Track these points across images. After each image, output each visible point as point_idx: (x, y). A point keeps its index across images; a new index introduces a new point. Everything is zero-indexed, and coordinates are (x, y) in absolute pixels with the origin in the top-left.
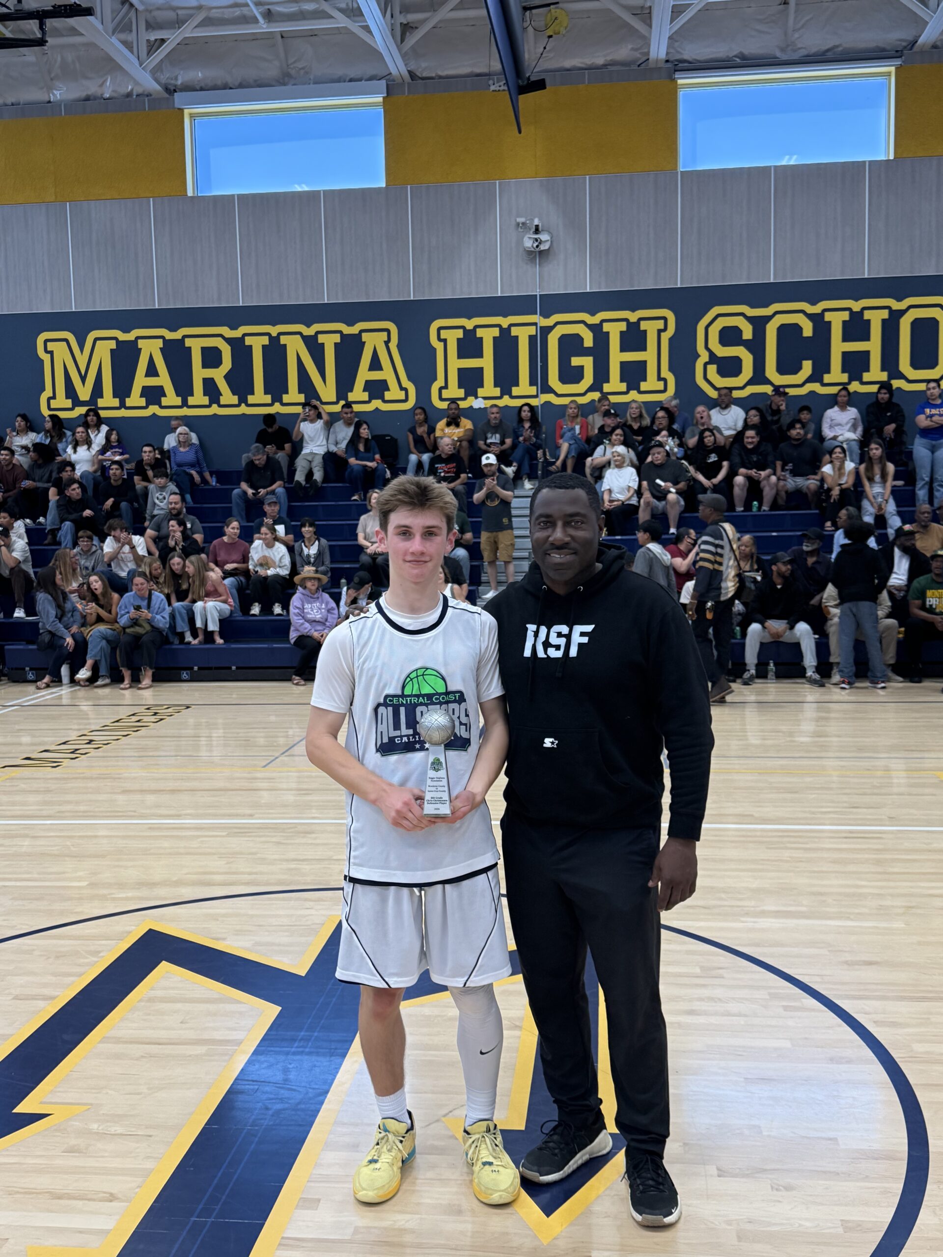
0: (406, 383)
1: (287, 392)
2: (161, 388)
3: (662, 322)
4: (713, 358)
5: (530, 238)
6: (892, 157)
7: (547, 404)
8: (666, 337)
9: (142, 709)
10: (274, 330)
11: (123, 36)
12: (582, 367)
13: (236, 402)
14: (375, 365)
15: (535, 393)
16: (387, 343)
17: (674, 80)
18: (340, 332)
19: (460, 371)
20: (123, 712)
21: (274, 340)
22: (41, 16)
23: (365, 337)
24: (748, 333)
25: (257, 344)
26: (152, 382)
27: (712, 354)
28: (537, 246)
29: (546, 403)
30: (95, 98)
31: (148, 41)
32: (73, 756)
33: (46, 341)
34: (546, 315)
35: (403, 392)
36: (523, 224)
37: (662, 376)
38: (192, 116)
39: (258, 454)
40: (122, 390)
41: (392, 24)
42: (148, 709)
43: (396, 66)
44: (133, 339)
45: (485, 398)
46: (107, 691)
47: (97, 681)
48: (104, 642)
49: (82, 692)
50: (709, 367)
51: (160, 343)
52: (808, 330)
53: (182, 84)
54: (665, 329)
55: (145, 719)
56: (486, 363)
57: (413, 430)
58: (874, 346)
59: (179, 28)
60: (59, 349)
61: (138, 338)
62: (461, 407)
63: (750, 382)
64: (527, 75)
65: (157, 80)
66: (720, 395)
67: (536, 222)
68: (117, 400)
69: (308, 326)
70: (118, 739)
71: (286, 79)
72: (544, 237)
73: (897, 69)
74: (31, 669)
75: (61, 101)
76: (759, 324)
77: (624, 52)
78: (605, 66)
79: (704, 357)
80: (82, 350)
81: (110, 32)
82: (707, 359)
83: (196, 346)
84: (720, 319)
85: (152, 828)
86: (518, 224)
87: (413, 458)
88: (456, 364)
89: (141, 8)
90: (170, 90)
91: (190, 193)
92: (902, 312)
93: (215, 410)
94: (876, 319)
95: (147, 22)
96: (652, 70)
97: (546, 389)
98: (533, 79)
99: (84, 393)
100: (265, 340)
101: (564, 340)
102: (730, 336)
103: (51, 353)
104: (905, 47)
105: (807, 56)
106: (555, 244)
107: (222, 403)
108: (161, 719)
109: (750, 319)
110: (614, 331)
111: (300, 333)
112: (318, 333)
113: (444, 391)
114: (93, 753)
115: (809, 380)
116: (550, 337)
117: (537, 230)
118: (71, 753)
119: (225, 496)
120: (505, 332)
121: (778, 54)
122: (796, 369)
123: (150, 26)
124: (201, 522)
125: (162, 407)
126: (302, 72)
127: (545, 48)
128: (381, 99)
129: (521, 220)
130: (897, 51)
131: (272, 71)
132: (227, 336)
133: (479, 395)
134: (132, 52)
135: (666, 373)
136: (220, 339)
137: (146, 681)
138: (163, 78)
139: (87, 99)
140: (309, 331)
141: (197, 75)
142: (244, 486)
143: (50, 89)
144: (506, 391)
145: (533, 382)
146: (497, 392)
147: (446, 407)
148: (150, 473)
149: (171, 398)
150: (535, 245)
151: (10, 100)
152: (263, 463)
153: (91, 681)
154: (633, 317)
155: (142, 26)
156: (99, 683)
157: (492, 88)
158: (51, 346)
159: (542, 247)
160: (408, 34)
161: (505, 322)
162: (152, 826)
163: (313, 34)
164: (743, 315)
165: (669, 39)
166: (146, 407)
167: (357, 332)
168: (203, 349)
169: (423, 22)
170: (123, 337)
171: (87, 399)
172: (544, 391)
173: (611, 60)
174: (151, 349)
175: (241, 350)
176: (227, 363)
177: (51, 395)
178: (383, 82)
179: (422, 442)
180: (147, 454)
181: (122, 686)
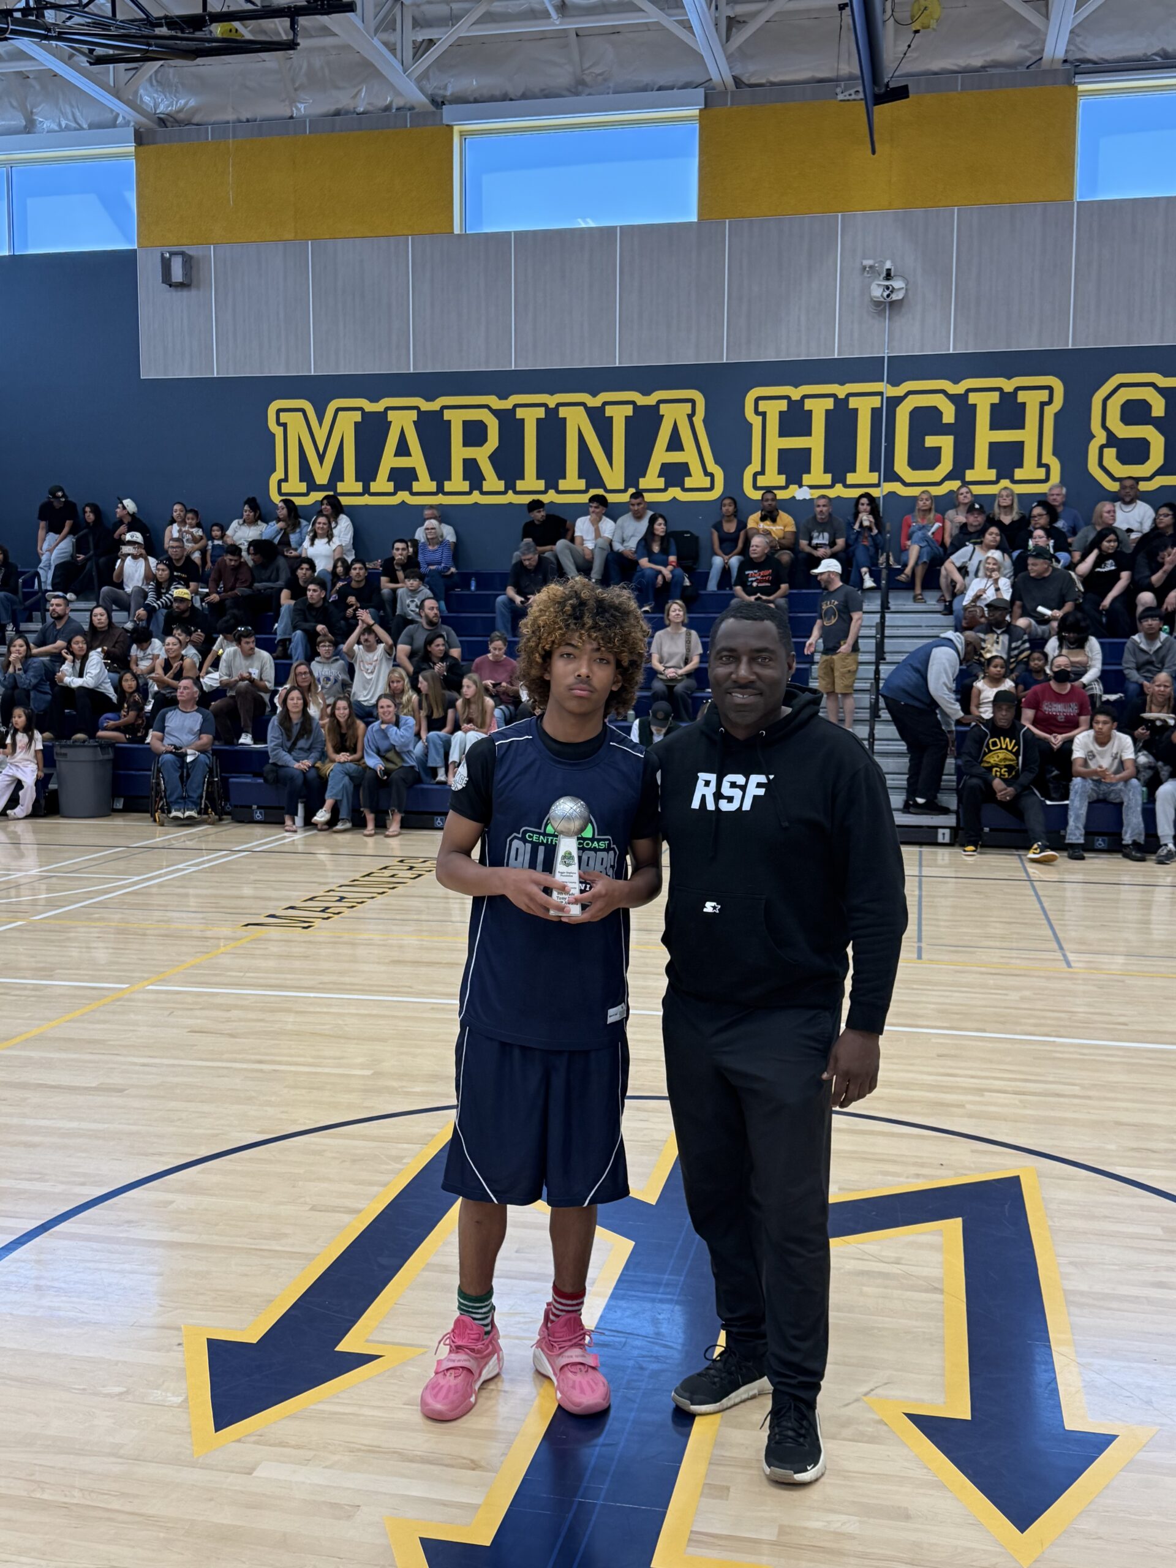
0: (712, 467)
1: (564, 477)
2: (414, 469)
3: (1047, 392)
4: (1112, 440)
5: (879, 285)
7: (892, 494)
8: (1050, 411)
9: (394, 862)
10: (552, 401)
11: (385, 36)
12: (939, 449)
13: (502, 489)
14: (675, 443)
15: (876, 482)
16: (690, 417)
17: (1073, 86)
18: (633, 403)
19: (782, 452)
20: (374, 865)
21: (552, 413)
22: (292, 13)
23: (664, 410)
24: (1159, 409)
25: (530, 418)
26: (403, 462)
27: (1110, 435)
28: (888, 296)
29: (890, 493)
30: (347, 113)
31: (414, 42)
32: (325, 915)
33: (279, 411)
34: (895, 382)
35: (708, 479)
36: (871, 267)
37: (1044, 460)
38: (462, 134)
39: (529, 553)
40: (366, 472)
41: (716, 18)
42: (401, 861)
43: (719, 70)
44: (382, 410)
45: (811, 487)
47: (336, 825)
48: (347, 779)
49: (322, 837)
50: (1106, 451)
51: (414, 415)
53: (452, 95)
54: (1050, 402)
55: (401, 874)
56: (816, 443)
57: (718, 527)
59: (453, 25)
60: (294, 421)
61: (387, 409)
62: (778, 497)
63: (1160, 472)
64: (886, 80)
65: (422, 90)
66: (1123, 487)
67: (888, 265)
68: (360, 484)
69: (594, 395)
70: (373, 898)
71: (580, 88)
72: (897, 284)
74: (259, 808)
75: (304, 117)
77: (1008, 50)
78: (984, 68)
79: (1100, 437)
80: (321, 421)
81: (372, 33)
82: (1104, 441)
83: (456, 419)
84: (1122, 389)
86: (864, 268)
87: (718, 561)
88: (776, 443)
90: (438, 103)
91: (457, 230)
93: (476, 497)
95: (414, 18)
96: (1044, 71)
97: (891, 476)
98: (892, 85)
99: (322, 475)
100: (541, 413)
101: (917, 414)
102: (1135, 412)
103: (285, 425)
106: (910, 293)
107: (485, 489)
108: (420, 875)
109: (1163, 391)
110: (983, 403)
111: (583, 404)
112: (605, 403)
113: (759, 478)
114: (347, 913)
116: (899, 410)
117: (888, 276)
118: (323, 911)
119: (488, 604)
120: (841, 404)
123: (417, 24)
124: (458, 635)
125: (413, 494)
126: (600, 78)
127: (909, 46)
128: (697, 112)
129: (868, 262)
131: (562, 76)
132: (494, 407)
133: (804, 483)
134: (395, 56)
135: (1048, 458)
136: (486, 410)
137: (394, 827)
138: (430, 88)
139: (337, 113)
140: (594, 402)
141: (470, 83)
142: (511, 591)
143: (293, 102)
144: (839, 478)
145: (874, 467)
146: (827, 479)
147: (760, 498)
148: (400, 575)
149: (424, 482)
150: (885, 294)
151: (244, 116)
152: (534, 563)
153: (331, 823)
154: (1008, 386)
155: (409, 22)
156: (339, 827)
157: (840, 97)
158: (284, 417)
159: (894, 297)
160: (734, 30)
161: (841, 391)
163: (615, 31)
164: (1152, 385)
165: (1072, 32)
166: (394, 494)
167: (654, 403)
168: (465, 423)
169: (754, 15)
170: (370, 407)
171: (325, 482)
172: (888, 479)
173: (992, 61)
174: (402, 422)
175: (510, 424)
176: (493, 441)
177: (283, 477)
178: (701, 91)
179: (728, 543)
180: (400, 551)
181: (366, 832)
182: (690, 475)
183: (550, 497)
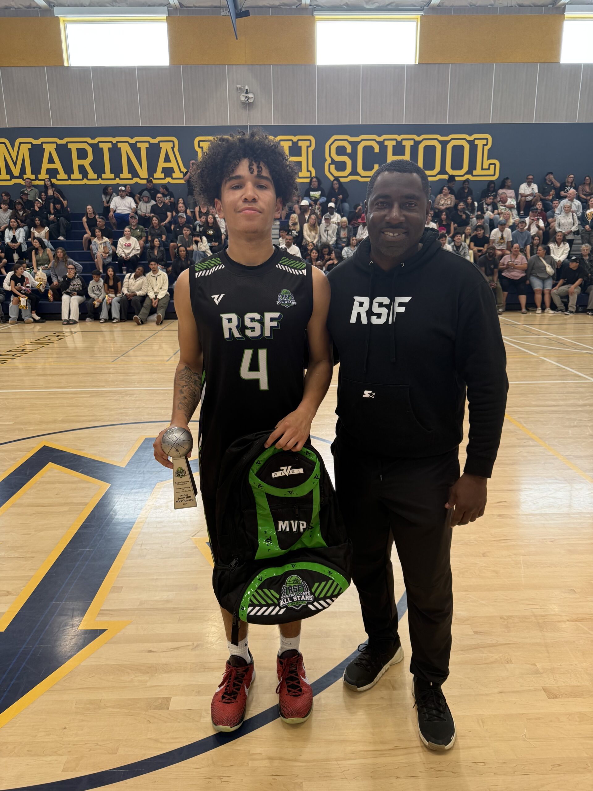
1: (122, 173)
2: (57, 169)
3: (309, 142)
4: (333, 162)
5: (243, 96)
8: (311, 149)
9: (52, 334)
10: (114, 140)
13: (96, 178)
14: (167, 159)
16: (173, 148)
17: (313, 15)
18: (148, 142)
20: (42, 335)
21: (115, 145)
23: (161, 144)
24: (349, 150)
25: (106, 147)
26: (52, 166)
27: (332, 159)
28: (247, 100)
30: (10, 8)
36: (240, 88)
38: (64, 21)
40: (36, 170)
42: (55, 334)
44: (40, 143)
50: (331, 166)
51: (54, 146)
52: (377, 150)
54: (310, 146)
55: (53, 339)
60: (2, 148)
61: (43, 143)
63: (350, 174)
64: (240, 8)
67: (247, 87)
68: (34, 176)
69: (132, 138)
70: (37, 349)
71: (114, 3)
72: (251, 95)
73: (422, 17)
76: (354, 145)
78: (279, 6)
80: (13, 147)
82: (330, 162)
83: (74, 148)
84: (336, 142)
85: (50, 393)
86: (237, 88)
90: (52, 6)
91: (66, 64)
92: (420, 142)
93: (85, 181)
94: (408, 145)
96: (303, 9)
98: (243, 10)
99: (16, 172)
100: (110, 145)
104: (425, 6)
105: (378, 7)
106: (256, 100)
107: (89, 178)
108: (61, 339)
109: (351, 143)
110: (286, 146)
111: (128, 142)
112: (137, 142)
114: (24, 356)
117: (247, 92)
118: (13, 356)
121: (364, 5)
122: (371, 169)
125: (58, 180)
128: (165, 18)
129: (239, 86)
130: (421, 7)
132: (90, 143)
135: (311, 168)
136: (86, 144)
139: (7, 8)
140: (133, 141)
149: (62, 175)
154: (295, 139)
157: (222, 14)
159: (251, 101)
164: (347, 140)
167: (157, 142)
168: (77, 149)
170: (35, 142)
171: (18, 175)
173: (283, 3)
174: (50, 148)
175: (97, 150)
176: (90, 158)
178: (166, 8)
183: (116, 181)
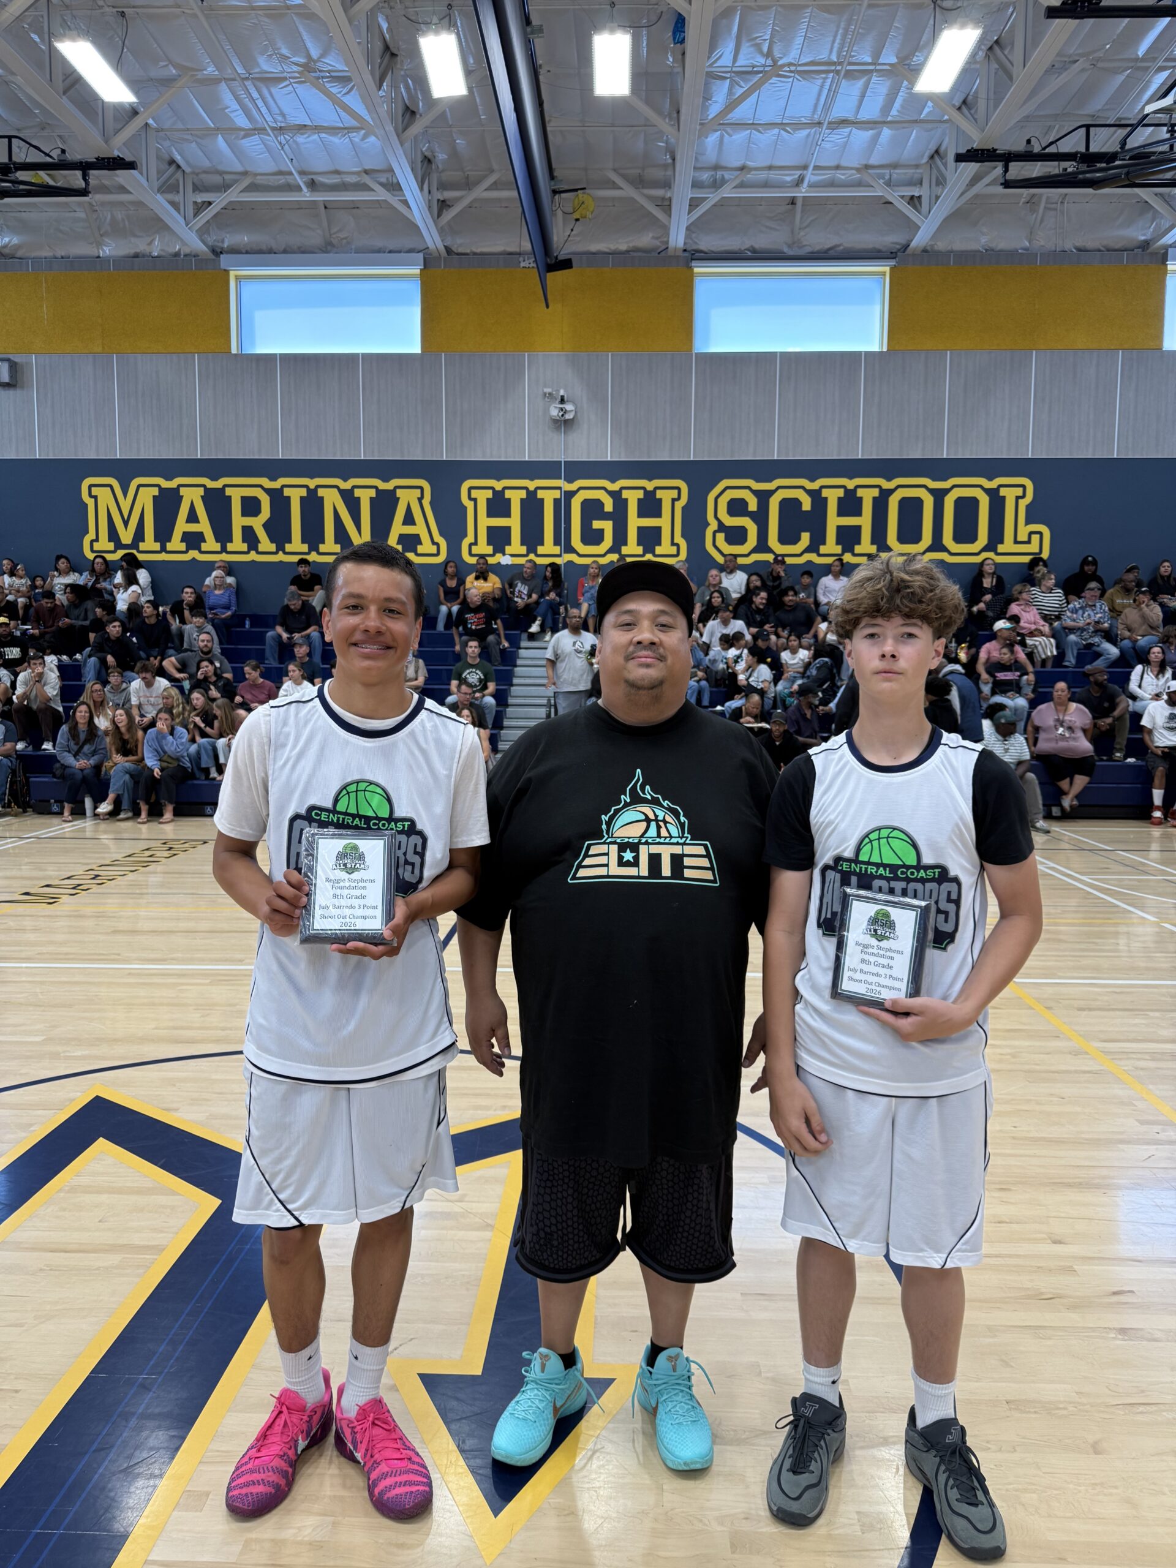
0: (438, 538)
1: (323, 542)
2: (201, 534)
3: (676, 492)
4: (722, 527)
5: (556, 407)
6: (885, 349)
7: (570, 563)
8: (679, 505)
9: (158, 844)
10: (312, 483)
11: (170, 196)
12: (602, 531)
13: (274, 550)
14: (409, 520)
15: (558, 553)
16: (420, 500)
17: (691, 268)
18: (376, 487)
19: (489, 529)
20: (137, 847)
21: (312, 493)
22: (85, 167)
23: (399, 493)
24: (753, 506)
25: (295, 496)
26: (193, 528)
27: (720, 523)
28: (562, 415)
30: (144, 256)
31: (195, 203)
32: (75, 891)
33: (90, 486)
34: (570, 480)
35: (435, 547)
36: (550, 394)
37: (676, 541)
38: (238, 278)
39: (294, 599)
40: (163, 534)
41: (429, 201)
42: (165, 843)
43: (433, 239)
44: (176, 487)
45: (512, 556)
46: (129, 824)
47: (119, 814)
48: (127, 777)
49: (103, 826)
50: (718, 535)
51: (201, 491)
52: (807, 505)
53: (227, 246)
54: (679, 498)
55: (158, 854)
56: (514, 522)
57: (443, 583)
58: (865, 521)
59: (225, 191)
60: (104, 495)
61: (179, 486)
62: (489, 562)
63: (755, 550)
64: (555, 254)
65: (203, 241)
66: (726, 561)
67: (562, 393)
68: (158, 544)
69: (345, 480)
70: (124, 875)
71: (329, 248)
72: (569, 407)
73: (892, 269)
75: (110, 257)
76: (763, 497)
77: (646, 240)
78: (627, 252)
79: (713, 525)
80: (125, 494)
81: (156, 190)
82: (716, 528)
83: (236, 496)
84: (729, 490)
86: (545, 394)
87: (444, 609)
88: (486, 522)
89: (188, 170)
90: (217, 252)
91: (234, 351)
92: (891, 492)
93: (253, 556)
94: (868, 496)
95: (193, 183)
96: (671, 256)
97: (569, 549)
98: (560, 258)
99: (126, 537)
100: (303, 492)
101: (586, 504)
103: (95, 497)
104: (899, 250)
105: (812, 253)
106: (579, 414)
107: (260, 550)
108: (175, 855)
109: (756, 493)
110: (633, 498)
111: (337, 487)
112: (354, 487)
113: (473, 547)
114: (95, 889)
115: (807, 550)
116: (573, 500)
117: (562, 401)
118: (74, 888)
119: (261, 639)
120: (532, 495)
121: (786, 249)
122: (795, 540)
123: (196, 188)
125: (201, 552)
126: (345, 241)
127: (572, 230)
128: (418, 271)
129: (548, 390)
130: (892, 253)
131: (315, 238)
132: (266, 486)
133: (507, 552)
134: (179, 213)
135: (678, 539)
136: (260, 489)
137: (168, 815)
138: (210, 240)
139: (136, 256)
140: (346, 485)
141: (244, 239)
142: (279, 629)
143: (99, 244)
144: (532, 549)
145: (557, 542)
146: (523, 550)
147: (475, 562)
149: (211, 543)
150: (560, 414)
151: (60, 253)
152: (299, 607)
153: (114, 814)
154: (650, 485)
155: (189, 187)
156: (122, 816)
157: (522, 264)
158: (95, 491)
159: (567, 417)
160: (444, 210)
161: (531, 485)
162: (132, 971)
163: (354, 206)
164: (748, 488)
165: (688, 229)
166: (186, 552)
167: (392, 488)
168: (242, 498)
169: (458, 200)
170: (166, 484)
171: (129, 542)
172: (566, 552)
173: (634, 247)
174: (192, 496)
175: (279, 501)
176: (266, 512)
177: (94, 537)
178: (421, 255)
179: (452, 594)
180: (188, 595)
181: (139, 820)
182: (421, 544)
183: (313, 557)
